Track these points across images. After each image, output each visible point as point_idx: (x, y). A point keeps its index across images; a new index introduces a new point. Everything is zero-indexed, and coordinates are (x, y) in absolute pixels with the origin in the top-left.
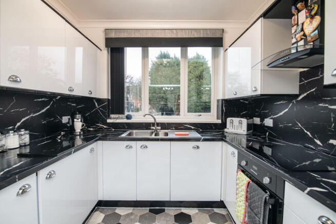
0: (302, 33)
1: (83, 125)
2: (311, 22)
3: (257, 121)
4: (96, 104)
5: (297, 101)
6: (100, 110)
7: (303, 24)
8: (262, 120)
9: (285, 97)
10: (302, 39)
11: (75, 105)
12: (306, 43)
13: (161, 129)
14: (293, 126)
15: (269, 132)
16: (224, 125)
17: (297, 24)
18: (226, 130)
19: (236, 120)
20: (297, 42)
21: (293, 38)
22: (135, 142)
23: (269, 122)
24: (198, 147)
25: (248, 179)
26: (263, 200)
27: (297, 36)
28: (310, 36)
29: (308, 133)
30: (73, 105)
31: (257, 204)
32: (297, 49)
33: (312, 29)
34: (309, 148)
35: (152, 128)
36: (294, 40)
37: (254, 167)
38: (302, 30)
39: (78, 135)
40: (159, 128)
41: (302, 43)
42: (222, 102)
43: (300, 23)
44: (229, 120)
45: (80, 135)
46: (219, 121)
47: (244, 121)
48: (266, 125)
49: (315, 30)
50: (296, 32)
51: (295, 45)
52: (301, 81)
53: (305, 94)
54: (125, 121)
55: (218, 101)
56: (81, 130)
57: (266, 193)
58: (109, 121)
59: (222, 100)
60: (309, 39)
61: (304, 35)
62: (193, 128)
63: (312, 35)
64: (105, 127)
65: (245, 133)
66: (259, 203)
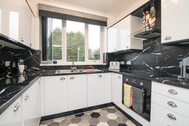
0: (148, 24)
1: (25, 67)
2: (152, 20)
3: (123, 63)
4: (31, 53)
5: (142, 53)
6: (34, 58)
7: (148, 20)
8: (125, 62)
9: (137, 51)
10: (148, 26)
11: (13, 53)
12: (150, 28)
13: (77, 69)
14: (141, 63)
15: (129, 67)
16: (108, 66)
17: (146, 20)
18: (109, 68)
19: (114, 63)
20: (146, 27)
21: (143, 25)
22: (66, 76)
23: (129, 63)
24: (101, 76)
25: (131, 86)
26: (142, 92)
27: (146, 25)
28: (151, 25)
29: (148, 65)
30: (12, 53)
31: (138, 95)
32: (146, 30)
33: (152, 23)
34: (148, 71)
35: (72, 68)
36: (144, 26)
37: (133, 80)
38: (148, 22)
39: (22, 74)
40: (76, 68)
41: (148, 28)
42: (107, 54)
43: (147, 19)
44: (111, 63)
45: (23, 74)
46: (105, 64)
47: (118, 63)
48: (127, 64)
49: (153, 23)
50: (145, 23)
51: (145, 29)
52: (144, 44)
53: (146, 50)
54: (53, 65)
55: (104, 54)
56: (24, 70)
57: (142, 89)
58: (41, 65)
59: (107, 53)
60: (151, 26)
61: (149, 24)
62: (93, 68)
63: (152, 25)
64: (38, 69)
65: (119, 68)
66: (140, 94)
